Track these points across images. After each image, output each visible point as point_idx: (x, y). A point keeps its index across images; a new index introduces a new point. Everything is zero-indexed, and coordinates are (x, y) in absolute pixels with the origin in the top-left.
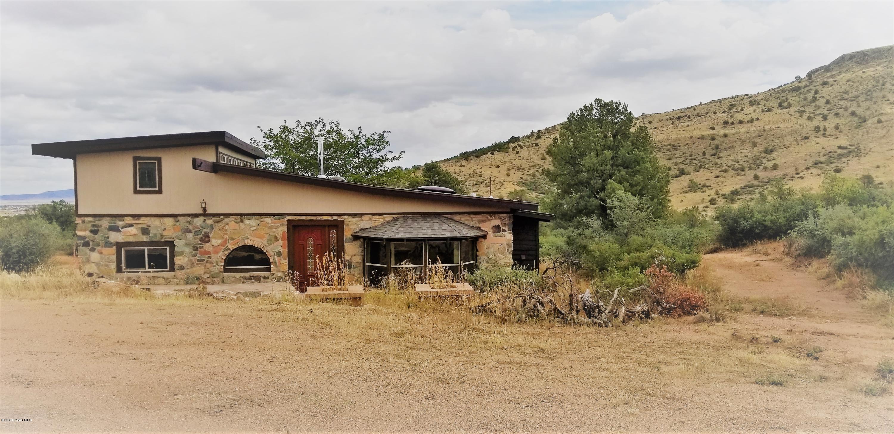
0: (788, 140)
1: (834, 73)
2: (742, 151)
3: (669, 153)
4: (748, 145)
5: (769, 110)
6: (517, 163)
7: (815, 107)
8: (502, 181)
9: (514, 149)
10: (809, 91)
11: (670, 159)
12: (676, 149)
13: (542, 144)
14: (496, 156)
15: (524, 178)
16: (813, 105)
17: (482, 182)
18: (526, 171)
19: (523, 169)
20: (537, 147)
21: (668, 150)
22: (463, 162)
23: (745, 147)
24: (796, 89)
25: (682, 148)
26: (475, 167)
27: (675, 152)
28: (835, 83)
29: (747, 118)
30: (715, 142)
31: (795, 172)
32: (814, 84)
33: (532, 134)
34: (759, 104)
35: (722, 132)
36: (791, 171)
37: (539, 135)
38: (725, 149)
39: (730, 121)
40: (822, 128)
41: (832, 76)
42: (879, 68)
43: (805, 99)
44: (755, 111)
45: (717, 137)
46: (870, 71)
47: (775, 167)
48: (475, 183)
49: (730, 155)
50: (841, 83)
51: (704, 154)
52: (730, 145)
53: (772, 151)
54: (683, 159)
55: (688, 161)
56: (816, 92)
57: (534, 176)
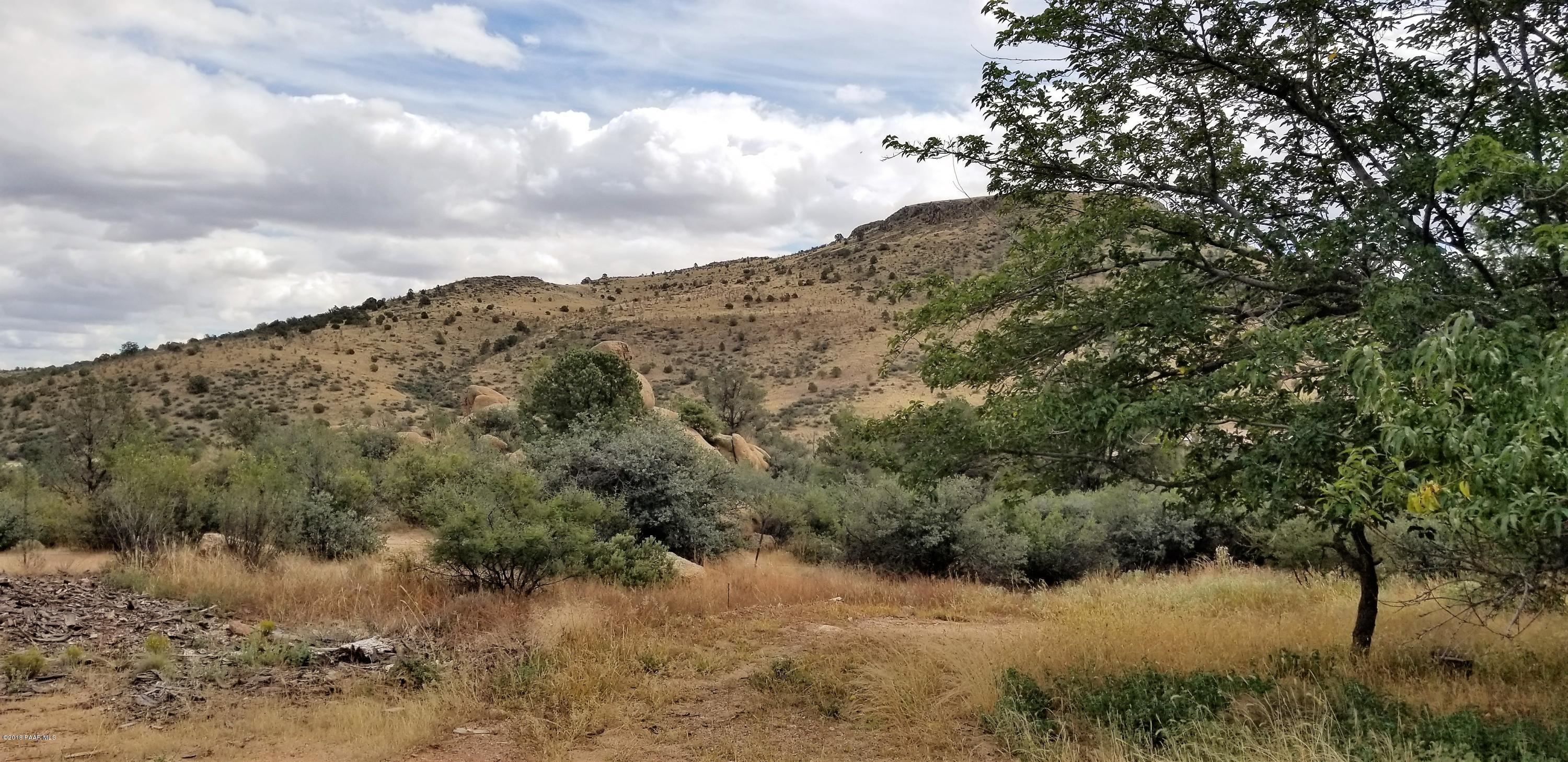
0: (847, 331)
1: (895, 233)
2: (782, 346)
3: (664, 342)
4: (788, 337)
5: (809, 283)
6: (389, 347)
7: (876, 282)
8: (363, 380)
9: (380, 321)
10: (863, 258)
11: (668, 354)
12: (676, 338)
13: (435, 315)
14: (345, 333)
15: (406, 377)
16: (872, 279)
17: (324, 381)
18: (408, 364)
19: (402, 359)
20: (425, 320)
21: (664, 338)
22: (277, 340)
23: (785, 340)
24: (844, 254)
25: (686, 336)
26: (303, 352)
27: (674, 342)
28: (899, 249)
29: (778, 294)
30: (738, 329)
31: (868, 383)
32: (868, 248)
33: (411, 295)
34: (790, 273)
35: (746, 313)
36: (861, 380)
37: (425, 298)
38: (754, 341)
39: (755, 297)
40: (891, 315)
41: (893, 238)
42: (956, 230)
43: (859, 270)
44: (787, 283)
45: (739, 321)
46: (945, 235)
47: (836, 373)
48: (307, 382)
49: (763, 352)
50: (907, 249)
51: (722, 347)
52: (761, 335)
53: (825, 348)
54: (689, 354)
55: (697, 358)
56: (874, 261)
57: (424, 372)
